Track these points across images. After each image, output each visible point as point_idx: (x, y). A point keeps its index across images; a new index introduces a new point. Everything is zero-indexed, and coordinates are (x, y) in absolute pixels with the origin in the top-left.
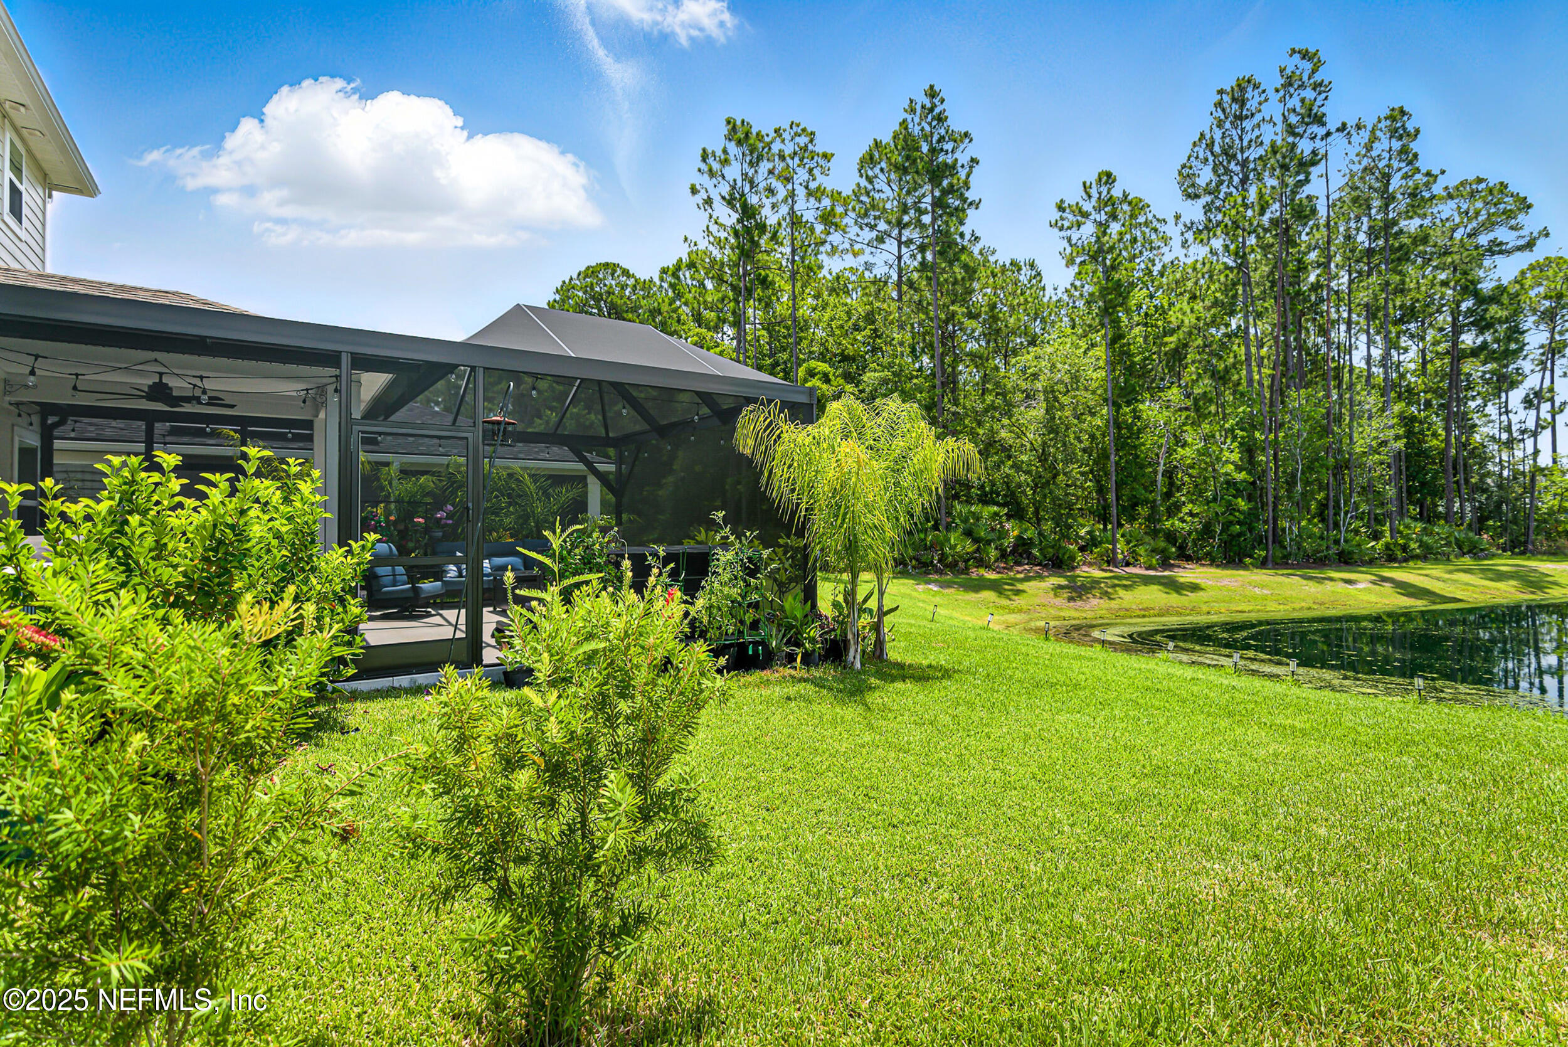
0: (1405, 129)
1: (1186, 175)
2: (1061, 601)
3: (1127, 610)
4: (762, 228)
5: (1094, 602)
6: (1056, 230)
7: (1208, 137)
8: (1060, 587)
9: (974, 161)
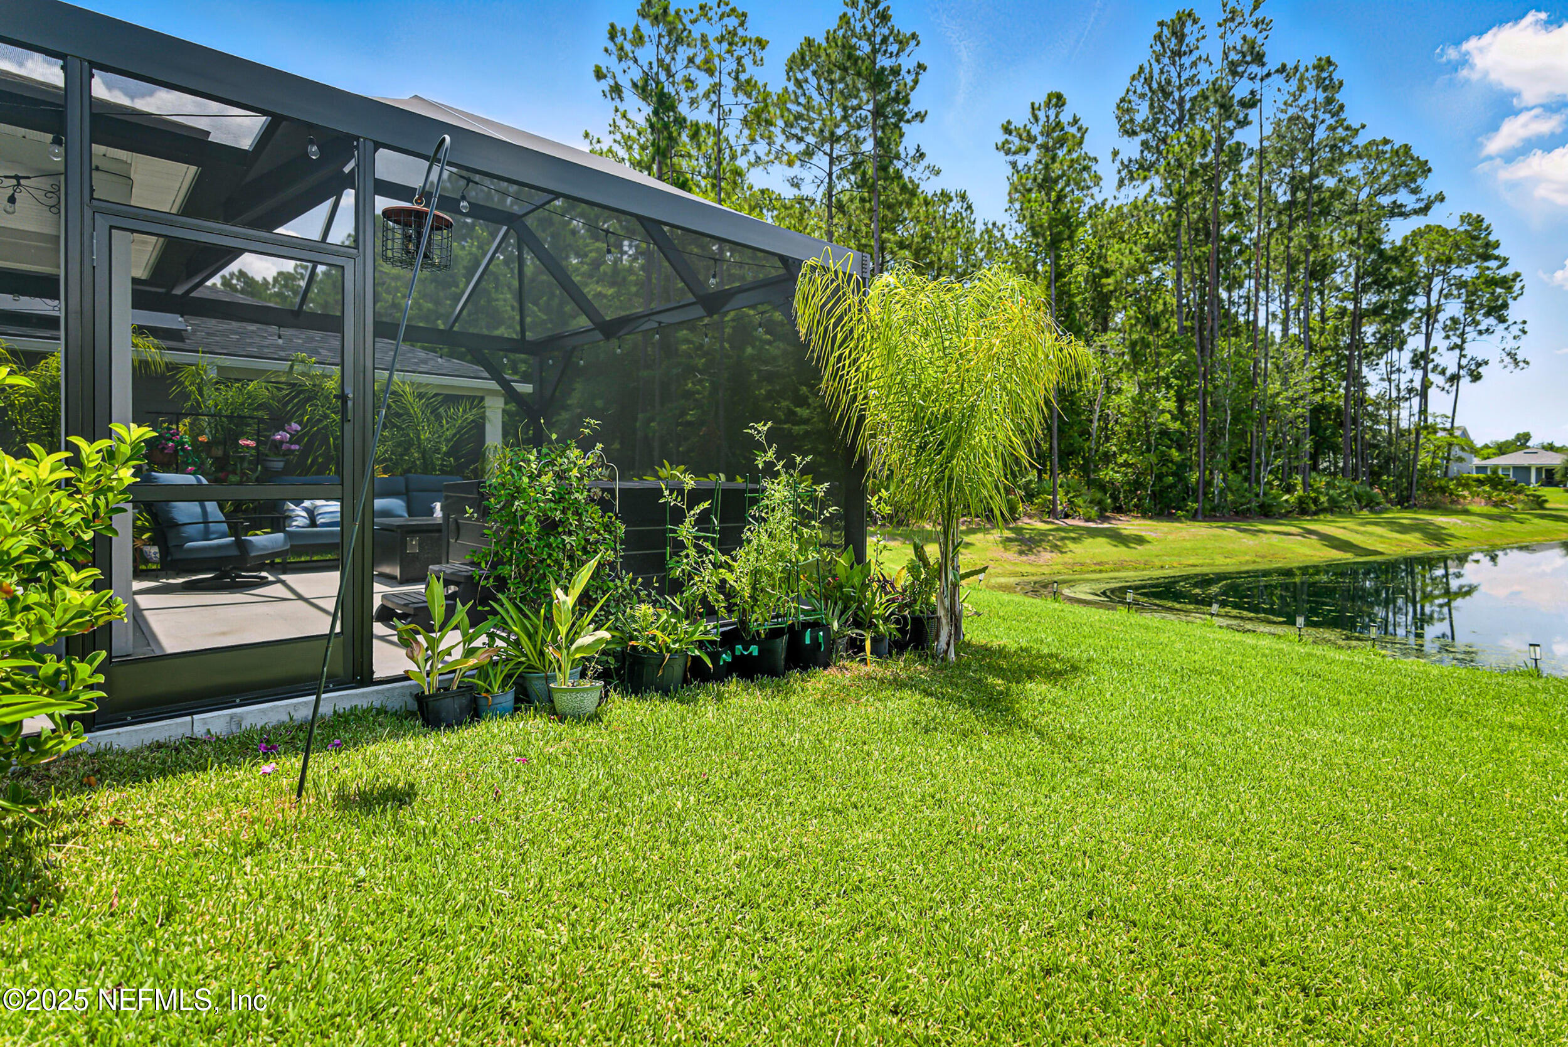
0: (1331, 80)
1: (1124, 108)
2: (1012, 555)
3: (1082, 564)
4: (681, 122)
5: (1047, 556)
6: (1002, 153)
7: (1147, 71)
8: (1009, 540)
9: (921, 67)
